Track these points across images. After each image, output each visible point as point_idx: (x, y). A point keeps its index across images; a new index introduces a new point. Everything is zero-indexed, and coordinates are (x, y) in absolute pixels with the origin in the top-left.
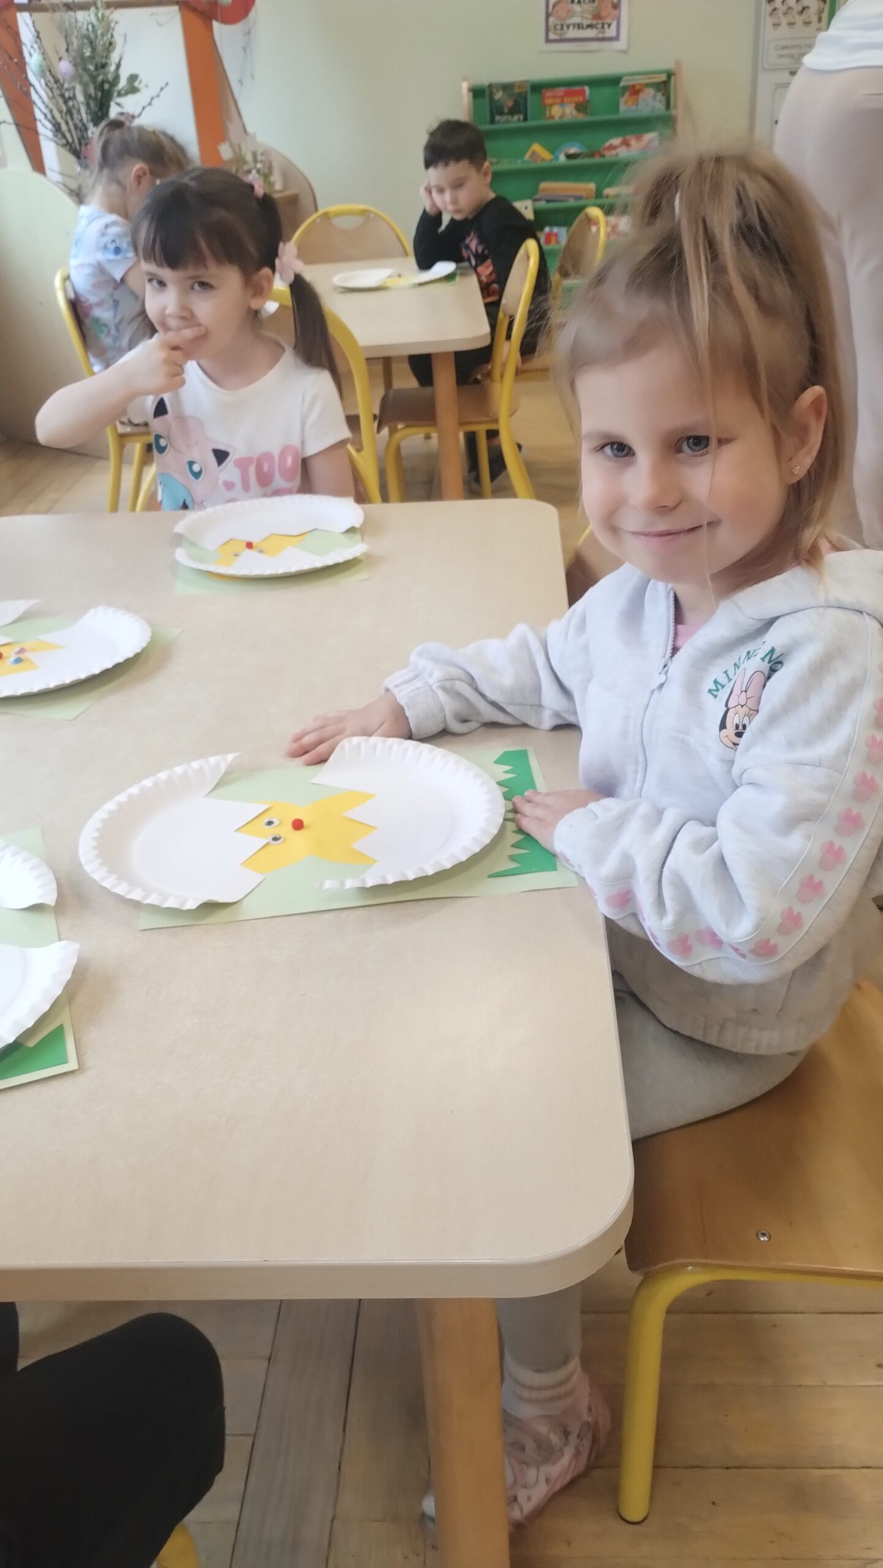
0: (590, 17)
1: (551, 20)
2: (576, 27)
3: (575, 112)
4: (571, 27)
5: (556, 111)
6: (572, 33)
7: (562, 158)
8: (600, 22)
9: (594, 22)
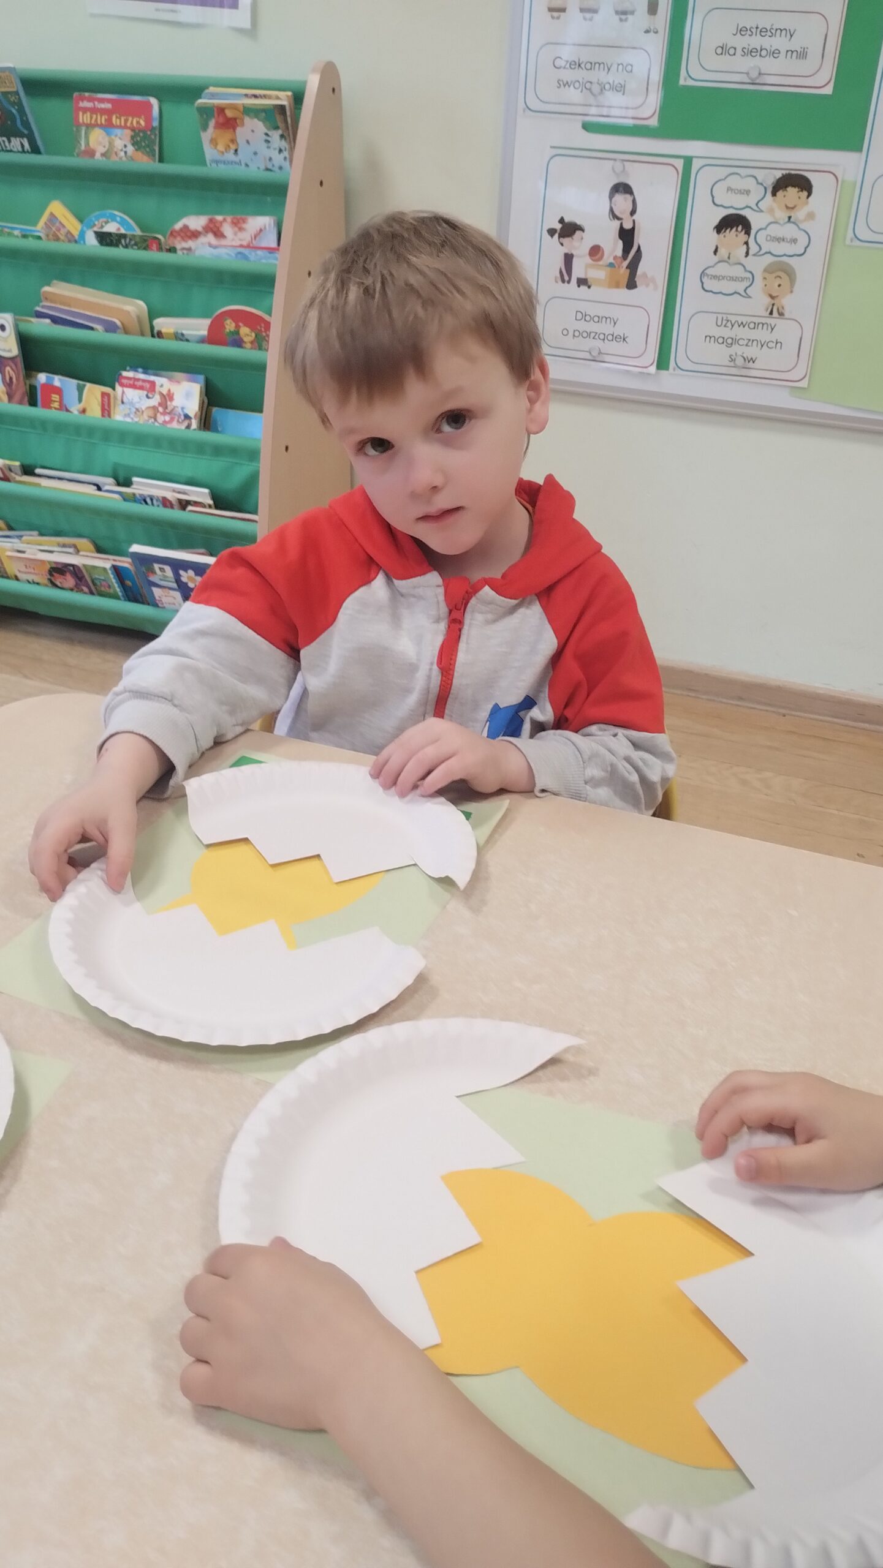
3: (130, 149)
5: (97, 139)
7: (91, 240)
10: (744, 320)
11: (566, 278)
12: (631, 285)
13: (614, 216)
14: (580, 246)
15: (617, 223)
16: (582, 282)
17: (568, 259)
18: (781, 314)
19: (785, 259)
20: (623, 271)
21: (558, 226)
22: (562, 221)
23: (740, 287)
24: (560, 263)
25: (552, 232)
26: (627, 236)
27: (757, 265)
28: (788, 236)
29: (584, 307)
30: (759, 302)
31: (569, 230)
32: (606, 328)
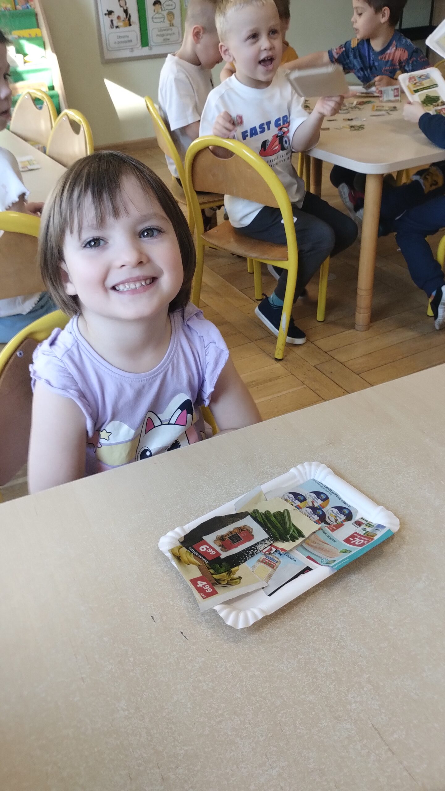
10: (165, 29)
11: (112, 27)
12: (130, 25)
13: (121, 6)
14: (114, 17)
15: (122, 9)
16: (117, 27)
17: (112, 21)
18: (173, 25)
19: (171, 10)
20: (127, 22)
21: (107, 12)
22: (108, 11)
23: (162, 20)
24: (109, 23)
25: (106, 14)
26: (126, 11)
27: (165, 13)
28: (171, 4)
29: (119, 34)
30: (167, 23)
31: (110, 13)
32: (126, 39)
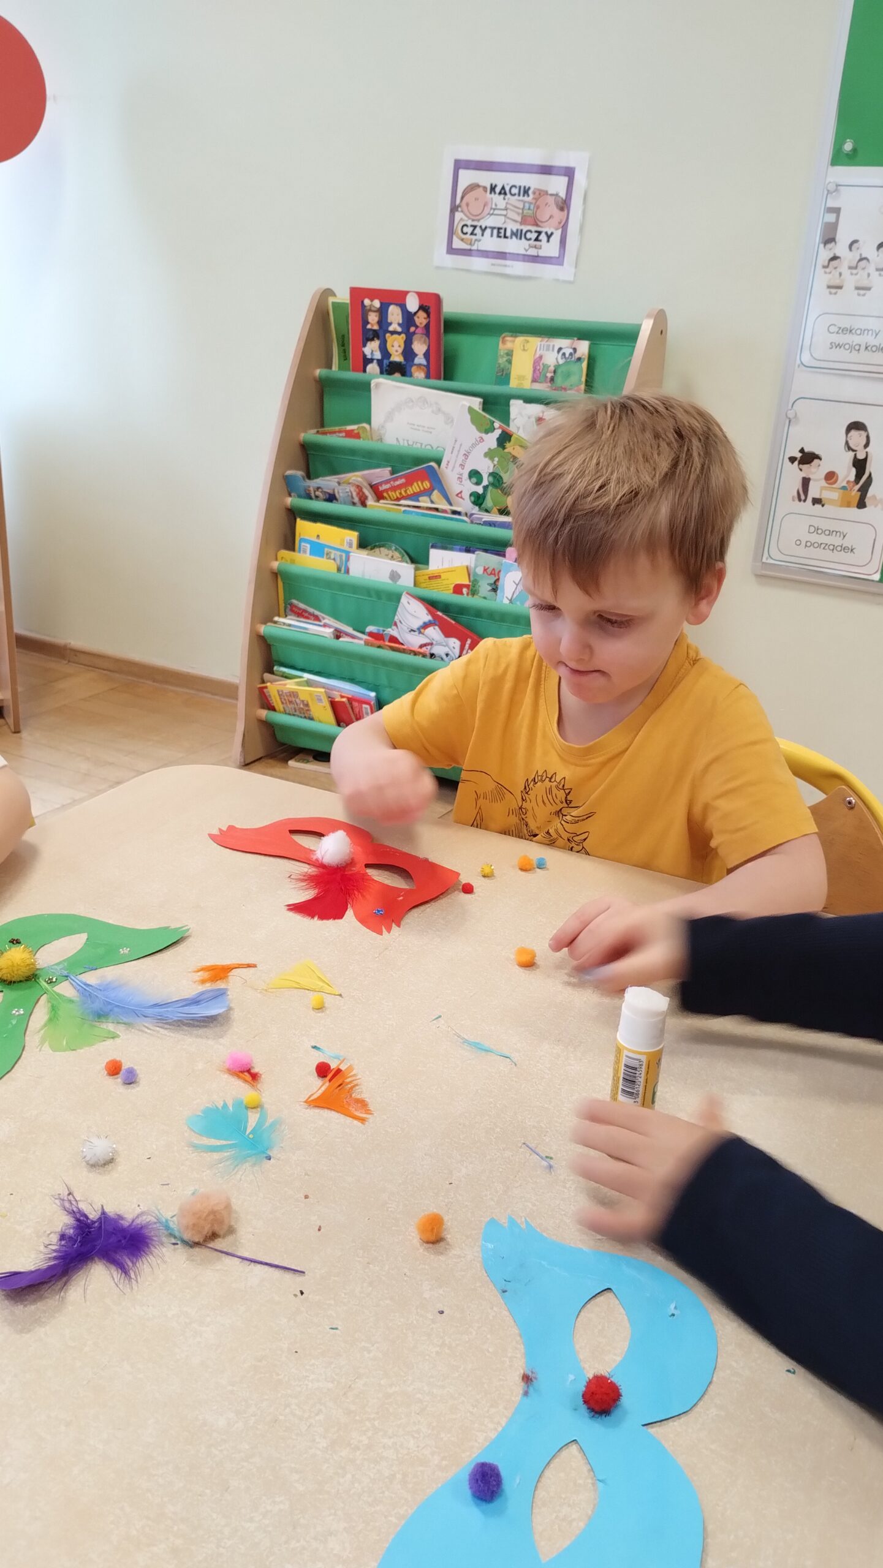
0: (519, 219)
1: (458, 216)
2: (495, 231)
4: (488, 231)
6: (489, 242)
8: (534, 229)
9: (525, 228)
11: (803, 497)
12: (861, 504)
13: (850, 449)
14: (816, 472)
15: (851, 454)
16: (817, 501)
17: (806, 482)
20: (855, 493)
21: (799, 455)
22: (802, 450)
24: (798, 485)
25: (793, 459)
29: (816, 522)
31: (807, 458)
32: (836, 540)
